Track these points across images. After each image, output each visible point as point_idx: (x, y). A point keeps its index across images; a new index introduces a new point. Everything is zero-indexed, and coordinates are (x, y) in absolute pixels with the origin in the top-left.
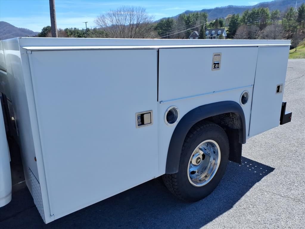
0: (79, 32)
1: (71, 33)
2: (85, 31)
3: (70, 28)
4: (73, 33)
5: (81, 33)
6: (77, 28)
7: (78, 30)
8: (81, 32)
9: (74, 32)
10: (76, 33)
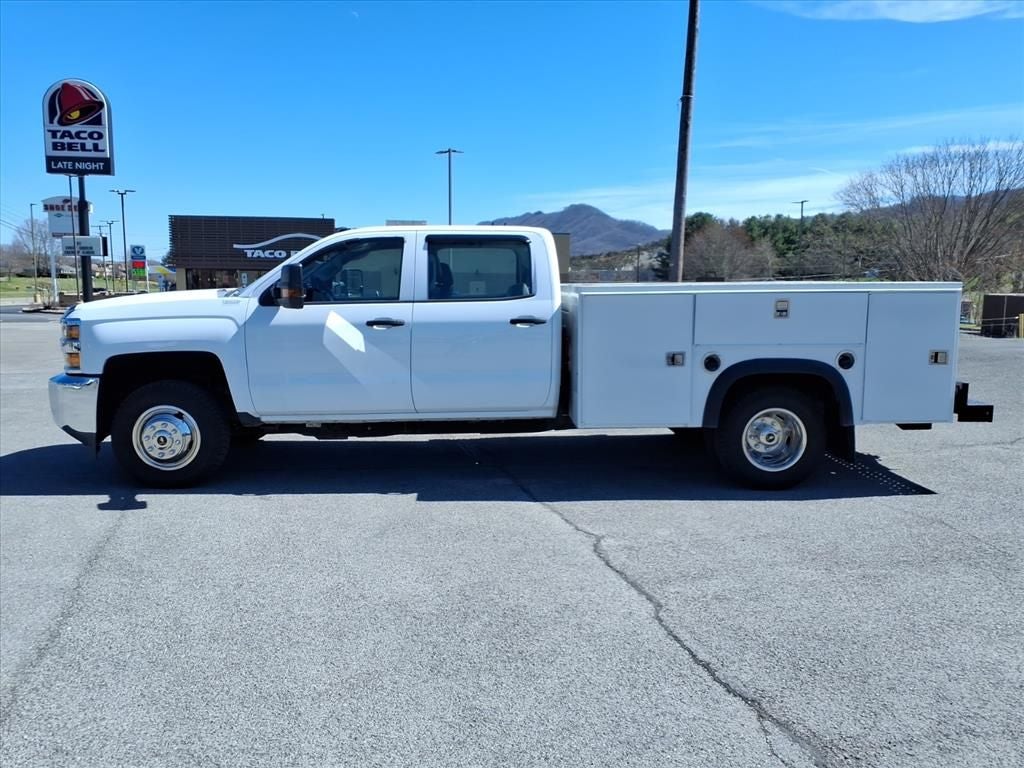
0: (791, 227)
1: (763, 231)
2: (810, 221)
3: (764, 215)
4: (770, 230)
5: (795, 230)
6: (785, 215)
7: (788, 219)
8: (796, 226)
9: (773, 228)
10: (781, 231)
